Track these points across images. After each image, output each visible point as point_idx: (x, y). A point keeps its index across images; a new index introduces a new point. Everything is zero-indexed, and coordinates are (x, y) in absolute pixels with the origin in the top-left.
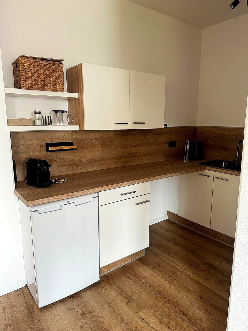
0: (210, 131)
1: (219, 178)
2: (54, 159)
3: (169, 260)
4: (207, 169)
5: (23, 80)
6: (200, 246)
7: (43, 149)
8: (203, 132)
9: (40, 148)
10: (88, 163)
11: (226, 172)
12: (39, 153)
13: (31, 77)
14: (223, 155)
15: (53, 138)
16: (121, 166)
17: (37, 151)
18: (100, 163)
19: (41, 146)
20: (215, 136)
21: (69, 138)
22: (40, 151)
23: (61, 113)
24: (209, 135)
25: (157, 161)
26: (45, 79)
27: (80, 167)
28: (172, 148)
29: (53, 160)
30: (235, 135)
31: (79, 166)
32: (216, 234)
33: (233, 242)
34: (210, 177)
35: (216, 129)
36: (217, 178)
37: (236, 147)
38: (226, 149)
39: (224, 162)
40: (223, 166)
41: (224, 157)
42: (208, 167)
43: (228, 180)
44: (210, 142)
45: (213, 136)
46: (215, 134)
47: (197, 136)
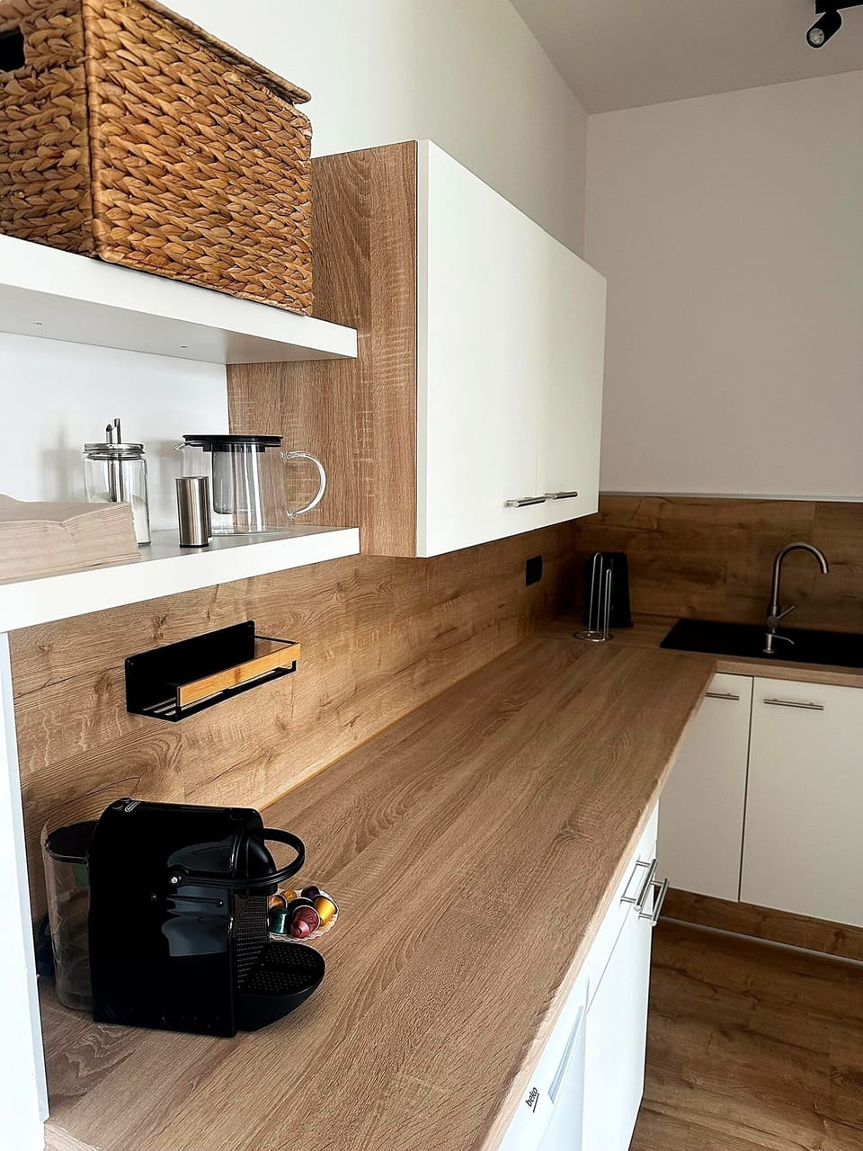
0: (636, 512)
1: (775, 702)
2: (170, 753)
3: (714, 1116)
4: (719, 669)
5: (108, 181)
6: (745, 993)
7: (110, 702)
8: (607, 515)
9: (95, 697)
10: (310, 729)
11: (804, 676)
12: (93, 735)
13: (158, 171)
14: (696, 599)
15: (162, 616)
16: (416, 705)
17: (79, 724)
18: (350, 715)
19: (102, 684)
20: (658, 531)
21: (236, 602)
22: (97, 720)
23: (253, 447)
24: (634, 523)
25: (504, 650)
26: (229, 207)
27: (279, 765)
28: (535, 584)
29: (165, 762)
30: (741, 526)
31: (279, 758)
32: (764, 919)
33: (840, 940)
34: (736, 698)
35: (663, 501)
36: (767, 702)
37: (746, 566)
38: (706, 577)
39: (770, 636)
40: (765, 651)
41: (698, 608)
42: (723, 662)
43: (820, 708)
44: (637, 552)
45: (650, 531)
46: (658, 519)
47: (579, 531)
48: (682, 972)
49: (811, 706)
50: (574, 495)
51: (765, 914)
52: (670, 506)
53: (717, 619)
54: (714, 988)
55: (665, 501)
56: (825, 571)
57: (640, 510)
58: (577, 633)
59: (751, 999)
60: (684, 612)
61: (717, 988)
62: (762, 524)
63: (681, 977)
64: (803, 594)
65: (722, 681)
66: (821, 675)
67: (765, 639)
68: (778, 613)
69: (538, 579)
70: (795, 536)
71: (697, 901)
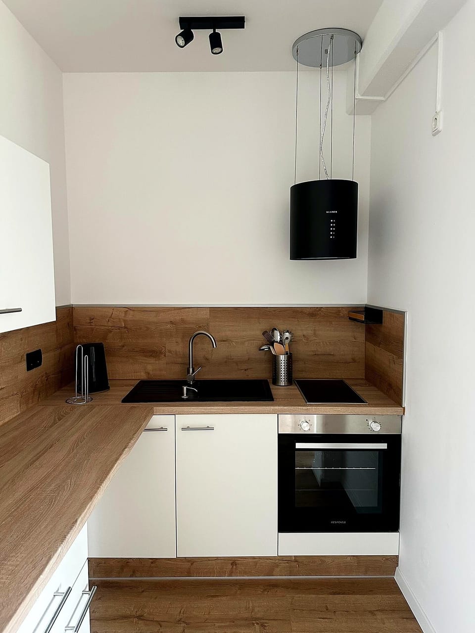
0: (111, 317)
1: (188, 429)
4: (156, 412)
6: (179, 621)
8: (93, 319)
11: (203, 410)
14: (150, 368)
20: (125, 327)
24: (110, 324)
25: (7, 420)
28: (36, 369)
30: (172, 323)
32: (192, 564)
33: (234, 567)
34: (166, 430)
35: (127, 309)
36: (183, 429)
37: (175, 346)
38: (154, 353)
39: (185, 388)
40: (183, 397)
41: (151, 373)
42: (158, 407)
43: (212, 429)
44: (113, 341)
45: (120, 328)
46: (125, 321)
47: (76, 330)
48: (140, 617)
49: (208, 428)
50: (20, 310)
51: (191, 561)
52: (131, 312)
53: (163, 378)
54: (159, 623)
55: (128, 309)
56: (215, 347)
57: (113, 316)
58: (67, 400)
59: (183, 625)
60: (143, 376)
61: (162, 623)
62: (183, 321)
63: (140, 622)
64: (207, 359)
65: (157, 420)
66: (211, 409)
67: (183, 389)
68: (193, 371)
69: (40, 364)
70: (200, 327)
71: (152, 563)
